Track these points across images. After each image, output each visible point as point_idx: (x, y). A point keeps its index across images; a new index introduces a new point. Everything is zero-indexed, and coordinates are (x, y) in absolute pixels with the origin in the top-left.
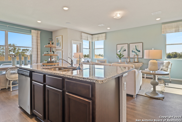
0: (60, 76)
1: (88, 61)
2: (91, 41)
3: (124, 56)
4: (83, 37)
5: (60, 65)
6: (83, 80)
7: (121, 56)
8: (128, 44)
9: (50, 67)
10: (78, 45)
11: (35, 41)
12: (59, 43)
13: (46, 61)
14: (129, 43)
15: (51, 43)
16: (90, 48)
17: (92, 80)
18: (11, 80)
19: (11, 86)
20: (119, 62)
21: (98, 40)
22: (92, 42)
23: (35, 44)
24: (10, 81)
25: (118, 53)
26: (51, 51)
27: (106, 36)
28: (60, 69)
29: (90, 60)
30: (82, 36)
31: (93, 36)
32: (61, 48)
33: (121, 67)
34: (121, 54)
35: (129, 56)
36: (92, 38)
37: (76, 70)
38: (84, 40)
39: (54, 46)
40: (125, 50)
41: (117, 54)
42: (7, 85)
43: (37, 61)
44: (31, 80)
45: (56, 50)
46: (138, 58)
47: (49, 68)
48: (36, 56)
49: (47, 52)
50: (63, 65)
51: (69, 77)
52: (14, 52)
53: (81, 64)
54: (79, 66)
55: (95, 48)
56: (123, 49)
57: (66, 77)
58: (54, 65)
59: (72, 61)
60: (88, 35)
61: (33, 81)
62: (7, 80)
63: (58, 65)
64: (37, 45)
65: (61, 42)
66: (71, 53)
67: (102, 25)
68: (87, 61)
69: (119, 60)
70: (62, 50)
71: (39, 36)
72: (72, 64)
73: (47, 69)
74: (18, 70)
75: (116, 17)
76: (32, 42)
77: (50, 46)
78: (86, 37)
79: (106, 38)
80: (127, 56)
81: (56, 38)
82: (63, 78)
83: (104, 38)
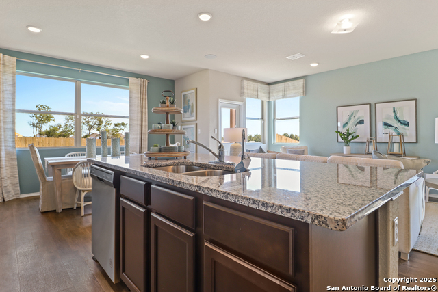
0: (188, 190)
1: (261, 150)
2: (266, 100)
3: (357, 136)
4: (246, 91)
5: (191, 159)
6: (263, 209)
7: (350, 137)
8: (370, 104)
9: (164, 163)
10: (234, 110)
11: (136, 102)
12: (189, 106)
13: (157, 146)
14: (373, 102)
15: (168, 103)
16: (262, 118)
17: (298, 214)
18: (84, 191)
19: (83, 204)
20: (345, 153)
21: (284, 96)
22: (269, 103)
23: (137, 109)
24: (80, 191)
25: (339, 130)
26: (167, 123)
27: (305, 87)
28: (189, 168)
29: (264, 147)
30: (243, 88)
31: (272, 86)
32: (194, 118)
33: (350, 167)
34: (350, 131)
35: (373, 138)
36: (269, 93)
37: (232, 172)
38: (248, 97)
39: (175, 108)
40: (361, 122)
41: (338, 132)
42: (76, 201)
43: (141, 148)
44: (118, 195)
45: (183, 122)
46: (402, 143)
47: (161, 166)
48: (139, 136)
49: (159, 124)
50: (199, 157)
51: (214, 196)
52: (98, 130)
53: (246, 157)
54: (242, 163)
55: (277, 117)
56: (356, 118)
57: (205, 195)
58: (177, 159)
59: (221, 147)
60: (259, 85)
61: (121, 199)
62: (76, 189)
63: (185, 158)
64: (141, 113)
65: (192, 103)
66: (216, 130)
67: (298, 56)
68: (258, 148)
69: (344, 147)
70: (197, 122)
71: (145, 90)
72: (221, 156)
73: (156, 167)
74: (92, 167)
75: (340, 30)
76: (130, 106)
77: (166, 108)
78: (253, 90)
79: (305, 92)
80: (369, 137)
81: (183, 94)
82: (198, 198)
83: (301, 90)
